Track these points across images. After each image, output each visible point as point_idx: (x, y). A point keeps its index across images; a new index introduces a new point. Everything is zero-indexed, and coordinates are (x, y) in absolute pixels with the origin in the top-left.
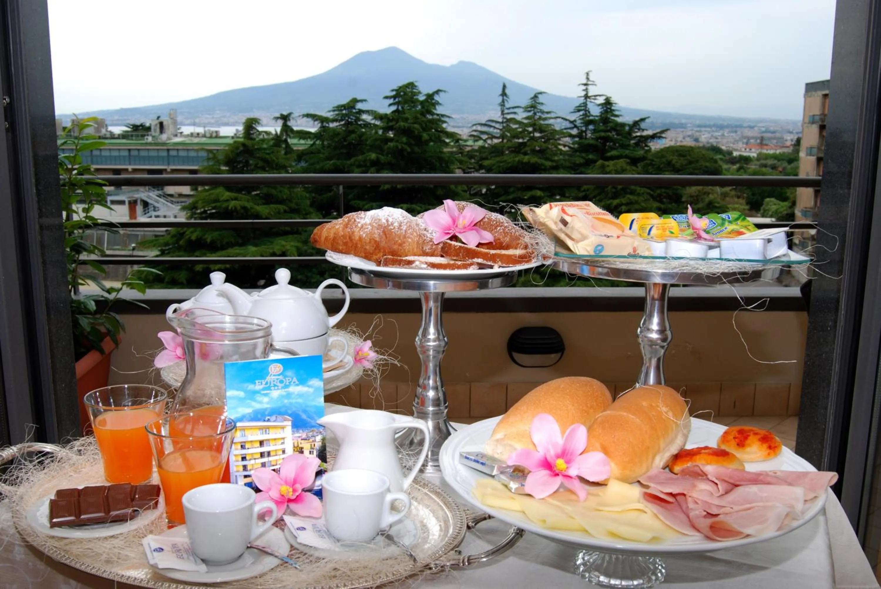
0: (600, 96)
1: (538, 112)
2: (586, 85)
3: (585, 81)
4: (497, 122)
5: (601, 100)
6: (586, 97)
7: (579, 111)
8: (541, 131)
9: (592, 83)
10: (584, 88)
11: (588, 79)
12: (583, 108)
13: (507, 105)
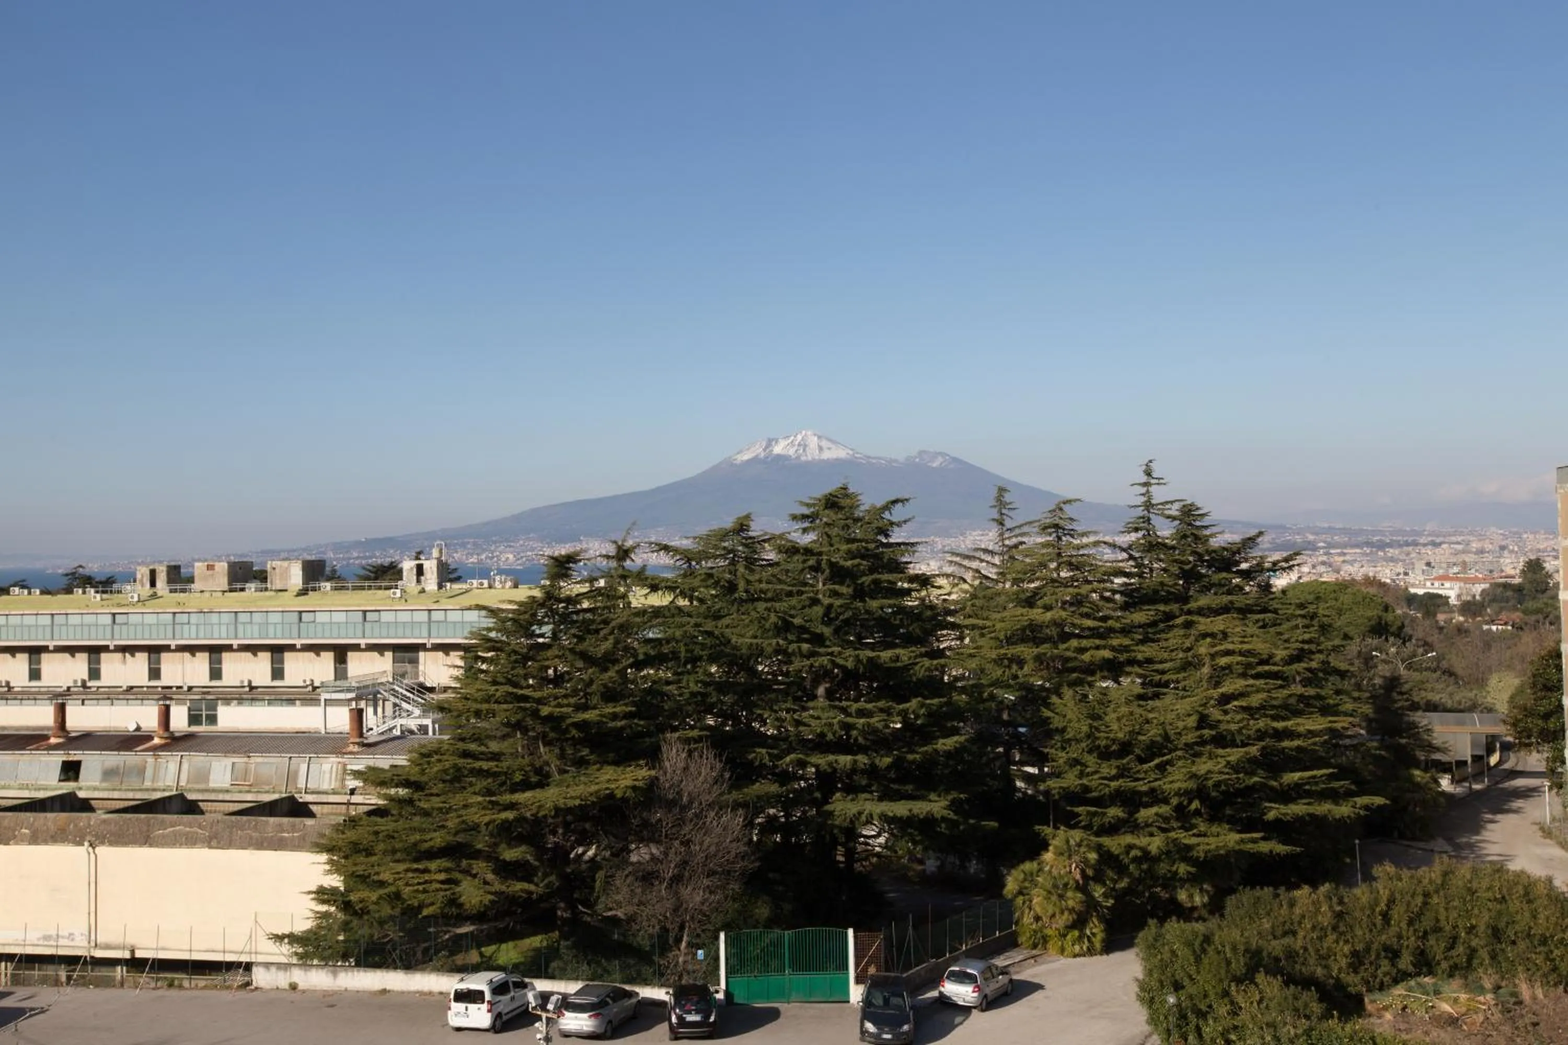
0: (1172, 502)
1: (1065, 535)
2: (1146, 484)
3: (1144, 479)
4: (992, 553)
5: (1174, 510)
6: (1148, 505)
7: (1136, 530)
8: (1071, 566)
9: (1156, 481)
10: (1144, 490)
11: (1148, 473)
12: (1143, 524)
13: (1009, 524)
